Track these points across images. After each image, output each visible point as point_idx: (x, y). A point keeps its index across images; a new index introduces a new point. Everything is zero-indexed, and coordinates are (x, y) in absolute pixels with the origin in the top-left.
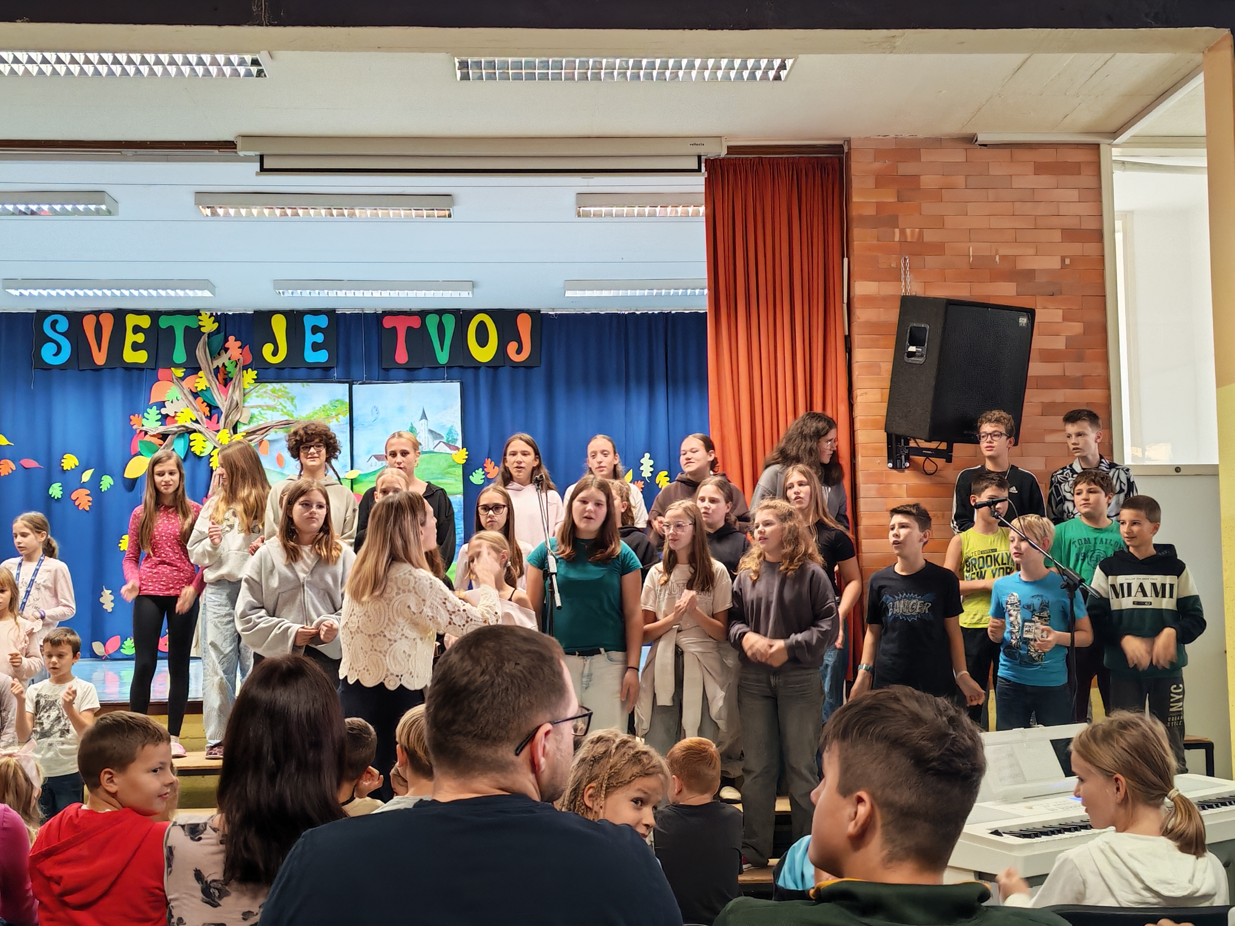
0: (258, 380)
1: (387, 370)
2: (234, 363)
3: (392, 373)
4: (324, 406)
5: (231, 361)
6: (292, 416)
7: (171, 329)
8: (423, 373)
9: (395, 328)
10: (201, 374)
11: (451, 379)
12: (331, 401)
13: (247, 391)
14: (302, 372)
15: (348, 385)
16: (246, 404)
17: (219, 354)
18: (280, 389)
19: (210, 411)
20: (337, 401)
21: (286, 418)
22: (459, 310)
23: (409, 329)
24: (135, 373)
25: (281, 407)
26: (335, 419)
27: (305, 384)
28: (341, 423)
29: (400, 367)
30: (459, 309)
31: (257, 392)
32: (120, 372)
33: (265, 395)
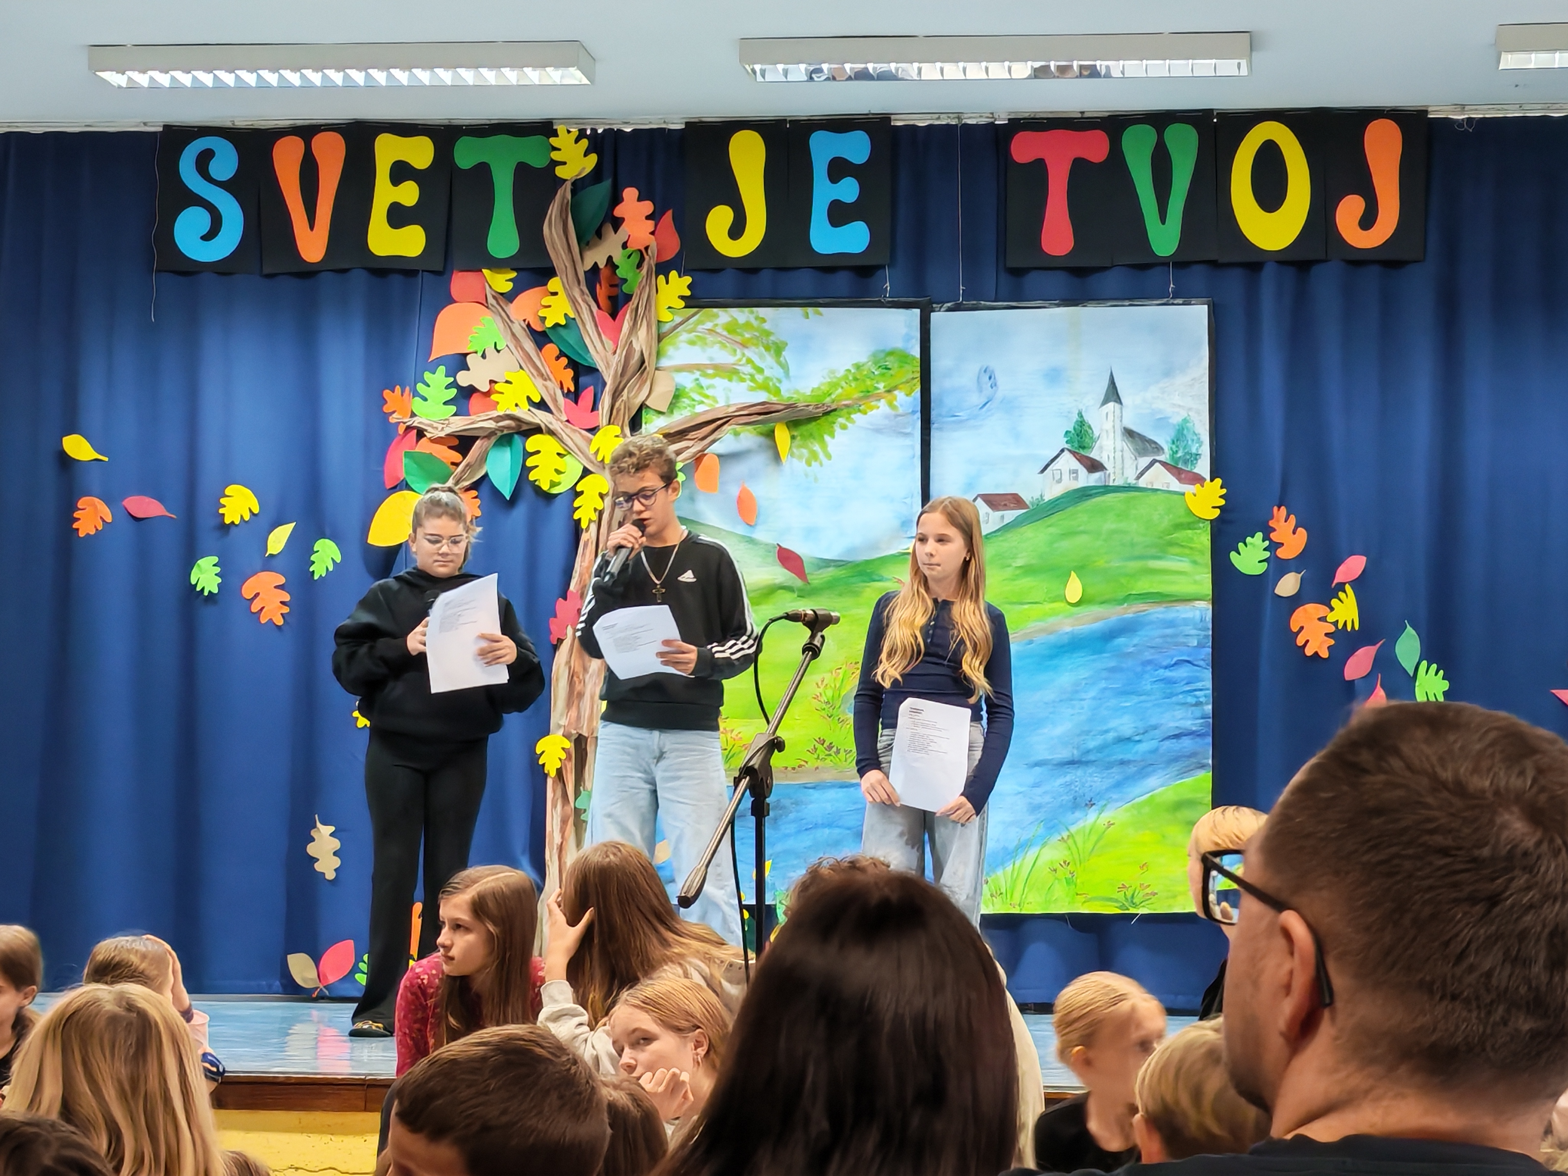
0: (694, 301)
1: (1018, 273)
2: (635, 259)
3: (1033, 280)
4: (858, 367)
5: (629, 250)
6: (778, 391)
7: (483, 171)
8: (1112, 280)
9: (1040, 164)
10: (554, 284)
11: (1184, 295)
12: (874, 355)
13: (666, 328)
14: (804, 281)
15: (918, 311)
16: (664, 363)
17: (599, 234)
18: (747, 324)
19: (576, 380)
20: (891, 353)
21: (762, 397)
22: (1208, 113)
23: (1079, 166)
24: (396, 280)
25: (748, 369)
26: (883, 403)
27: (810, 310)
28: (901, 411)
29: (1051, 266)
30: (1212, 110)
31: (690, 331)
32: (359, 279)
33: (710, 338)
